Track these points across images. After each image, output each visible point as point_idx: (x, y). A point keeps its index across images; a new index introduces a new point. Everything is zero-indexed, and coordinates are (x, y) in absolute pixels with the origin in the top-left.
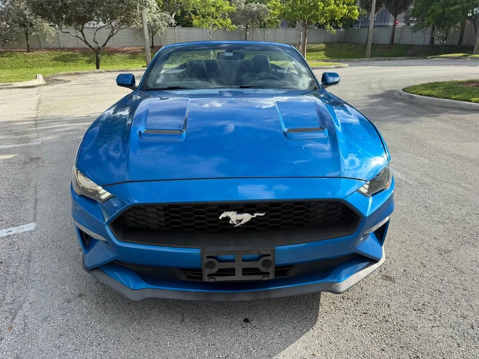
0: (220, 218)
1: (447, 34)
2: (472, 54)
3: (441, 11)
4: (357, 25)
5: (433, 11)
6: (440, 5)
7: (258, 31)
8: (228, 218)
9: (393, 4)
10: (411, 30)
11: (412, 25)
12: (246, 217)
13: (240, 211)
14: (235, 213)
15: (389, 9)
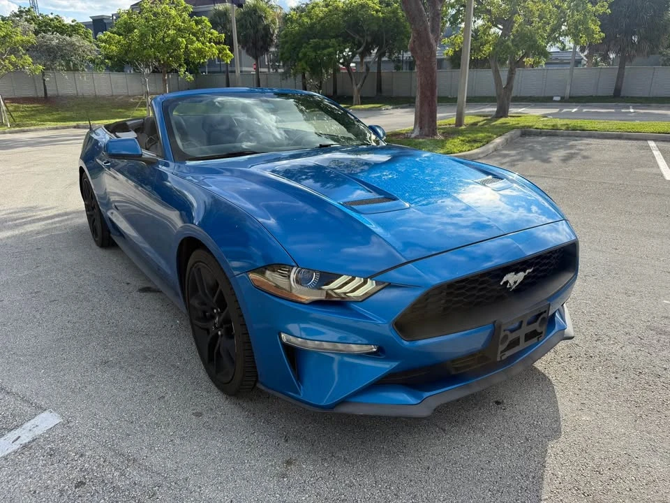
0: (501, 283)
1: (321, 83)
2: (352, 105)
3: (313, 55)
4: (203, 70)
5: (305, 55)
6: (312, 47)
7: (66, 76)
8: (507, 282)
9: (251, 45)
10: (279, 77)
11: (281, 70)
12: (521, 276)
13: (517, 272)
14: (513, 273)
15: (247, 51)
